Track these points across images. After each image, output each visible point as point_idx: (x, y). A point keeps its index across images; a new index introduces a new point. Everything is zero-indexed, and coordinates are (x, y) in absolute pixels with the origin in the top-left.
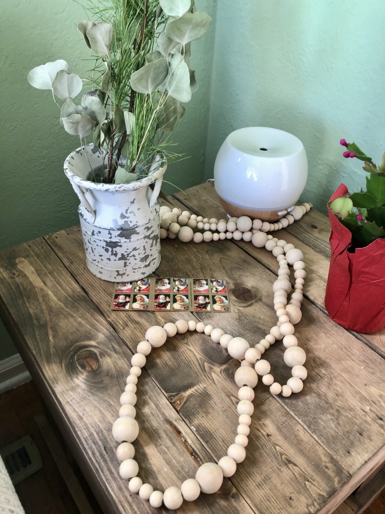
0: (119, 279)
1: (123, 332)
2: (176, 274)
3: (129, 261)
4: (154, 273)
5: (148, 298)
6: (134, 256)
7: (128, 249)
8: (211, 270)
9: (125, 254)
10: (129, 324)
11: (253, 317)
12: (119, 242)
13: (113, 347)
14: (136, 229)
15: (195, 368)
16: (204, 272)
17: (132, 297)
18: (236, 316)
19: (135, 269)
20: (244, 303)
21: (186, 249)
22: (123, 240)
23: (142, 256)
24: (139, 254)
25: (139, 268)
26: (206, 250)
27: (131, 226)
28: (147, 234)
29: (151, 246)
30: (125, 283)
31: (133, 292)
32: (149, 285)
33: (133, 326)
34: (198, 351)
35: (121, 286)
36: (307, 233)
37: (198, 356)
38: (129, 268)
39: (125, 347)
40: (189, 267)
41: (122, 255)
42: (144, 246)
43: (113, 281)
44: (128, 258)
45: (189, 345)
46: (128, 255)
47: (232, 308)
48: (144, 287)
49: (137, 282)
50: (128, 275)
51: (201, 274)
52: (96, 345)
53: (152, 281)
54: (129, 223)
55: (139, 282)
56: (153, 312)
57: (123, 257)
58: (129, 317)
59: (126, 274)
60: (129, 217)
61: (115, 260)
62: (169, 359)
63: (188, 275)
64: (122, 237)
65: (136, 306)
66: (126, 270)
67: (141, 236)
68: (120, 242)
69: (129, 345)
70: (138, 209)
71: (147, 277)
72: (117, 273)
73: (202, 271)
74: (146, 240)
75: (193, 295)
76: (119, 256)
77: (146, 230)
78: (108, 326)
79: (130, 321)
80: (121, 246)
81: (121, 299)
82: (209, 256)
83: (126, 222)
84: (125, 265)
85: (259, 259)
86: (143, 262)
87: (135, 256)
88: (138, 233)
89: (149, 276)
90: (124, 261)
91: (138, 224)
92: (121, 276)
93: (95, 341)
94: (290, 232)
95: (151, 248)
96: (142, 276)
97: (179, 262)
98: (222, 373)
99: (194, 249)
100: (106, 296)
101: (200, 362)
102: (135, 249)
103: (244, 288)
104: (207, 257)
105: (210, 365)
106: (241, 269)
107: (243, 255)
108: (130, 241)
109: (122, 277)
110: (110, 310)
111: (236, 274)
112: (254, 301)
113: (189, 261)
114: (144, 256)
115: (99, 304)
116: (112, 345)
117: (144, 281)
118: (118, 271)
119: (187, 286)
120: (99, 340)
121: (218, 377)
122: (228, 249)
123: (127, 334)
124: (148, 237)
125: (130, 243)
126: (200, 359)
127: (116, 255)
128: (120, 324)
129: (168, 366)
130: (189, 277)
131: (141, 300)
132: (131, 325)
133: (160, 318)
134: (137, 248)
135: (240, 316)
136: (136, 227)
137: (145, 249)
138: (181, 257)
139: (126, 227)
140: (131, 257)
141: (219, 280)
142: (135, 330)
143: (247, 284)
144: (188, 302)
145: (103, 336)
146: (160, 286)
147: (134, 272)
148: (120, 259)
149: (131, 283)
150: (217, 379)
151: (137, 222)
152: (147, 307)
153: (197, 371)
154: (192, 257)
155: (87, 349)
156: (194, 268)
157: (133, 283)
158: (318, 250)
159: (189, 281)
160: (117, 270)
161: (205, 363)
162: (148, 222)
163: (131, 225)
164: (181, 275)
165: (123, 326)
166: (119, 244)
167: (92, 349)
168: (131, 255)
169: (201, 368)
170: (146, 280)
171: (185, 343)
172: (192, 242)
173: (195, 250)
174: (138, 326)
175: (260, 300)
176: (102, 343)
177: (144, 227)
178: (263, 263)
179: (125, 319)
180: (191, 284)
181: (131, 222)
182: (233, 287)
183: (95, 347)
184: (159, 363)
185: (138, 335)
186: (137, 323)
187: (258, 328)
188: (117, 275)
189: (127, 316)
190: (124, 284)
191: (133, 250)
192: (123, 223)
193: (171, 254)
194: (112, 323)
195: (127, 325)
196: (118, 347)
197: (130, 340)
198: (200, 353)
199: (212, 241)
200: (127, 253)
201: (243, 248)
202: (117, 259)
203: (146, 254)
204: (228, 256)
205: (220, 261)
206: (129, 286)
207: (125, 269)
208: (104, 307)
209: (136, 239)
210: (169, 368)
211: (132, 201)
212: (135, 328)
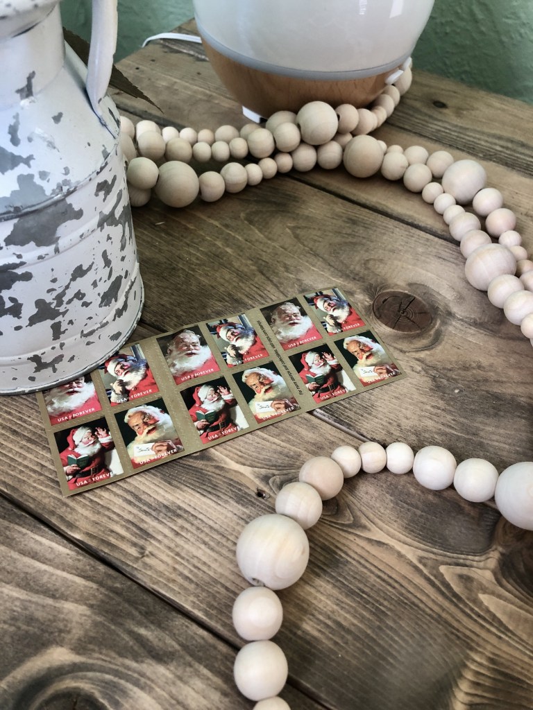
0: (46, 379)
1: (146, 565)
2: (204, 307)
3: (68, 317)
4: (141, 322)
5: (164, 410)
6: (79, 295)
7: (54, 281)
8: (287, 268)
9: (49, 298)
10: (151, 524)
11: (466, 368)
12: (16, 266)
13: (139, 639)
14: (69, 200)
15: (424, 598)
16: (275, 280)
17: (112, 423)
18: (426, 382)
19: (91, 333)
20: (419, 336)
21: (191, 227)
22: (30, 252)
23: (104, 287)
24: (95, 284)
25: (103, 325)
26: (242, 215)
27: (48, 192)
28: (107, 211)
29: (123, 248)
30: (70, 382)
31: (107, 404)
32: (147, 367)
33: (167, 531)
34: (403, 537)
35: (61, 398)
36: (436, 122)
37: (411, 554)
38: (71, 339)
39: (180, 621)
40: (227, 277)
41: (40, 303)
42: (105, 255)
43: (27, 390)
44: (62, 309)
45: (364, 527)
46: (59, 299)
47: (403, 362)
48: (134, 379)
49: (103, 367)
50: (72, 359)
51: (270, 287)
52: (78, 659)
53: (149, 351)
54: (37, 180)
55: (111, 367)
56: (203, 455)
57: (44, 311)
58: (136, 498)
59: (66, 359)
60: (31, 157)
61: (18, 328)
62: (339, 603)
63: (236, 301)
64: (22, 243)
65: (142, 450)
66: (62, 345)
67: (90, 221)
68: (22, 264)
69: (188, 607)
70: (57, 118)
71: (127, 342)
72: (35, 365)
73: (268, 278)
74: (108, 229)
75: (286, 355)
76: (29, 310)
77: (102, 194)
78: (84, 561)
79: (146, 513)
80: (27, 277)
81: (83, 444)
82: (260, 231)
83: (25, 180)
84: (57, 331)
85: (380, 207)
86: (108, 304)
87: (84, 295)
88: (79, 214)
89: (133, 339)
90: (49, 323)
91: (74, 178)
92: (50, 369)
93: (60, 643)
94: (401, 125)
95: (123, 253)
96: (114, 346)
97: (193, 270)
98: (504, 582)
99: (212, 221)
100: (28, 450)
101: (425, 571)
102: (79, 272)
103: (395, 296)
104: (257, 234)
105: (458, 570)
106: (355, 244)
107: (340, 207)
108: (57, 250)
109: (55, 370)
110: (63, 498)
111: (355, 261)
112: (438, 322)
113: (217, 259)
114: (109, 283)
115: (14, 489)
116: (131, 633)
117: (124, 357)
118: (36, 359)
119: (255, 334)
120: (77, 633)
121: (502, 602)
122: (295, 199)
123: (161, 567)
124: (108, 220)
125: (59, 257)
126: (421, 559)
127: (16, 310)
128: (123, 538)
129: (348, 631)
130: (247, 307)
131: (146, 424)
132: (160, 527)
133: (234, 466)
134: (85, 268)
135: (434, 379)
136: (69, 193)
137: (108, 263)
138: (190, 254)
139: (30, 201)
140: (70, 302)
141: (325, 293)
142: (179, 540)
143: (395, 280)
144: (284, 384)
145: (82, 609)
146: (181, 359)
147: (88, 344)
148: (33, 320)
149: (88, 377)
150: (504, 613)
151: (67, 171)
152: (178, 442)
153: (436, 608)
154: (219, 243)
155: (50, 691)
156: (242, 276)
157: (93, 376)
158: (481, 155)
159: (253, 317)
160: (31, 355)
161: (442, 569)
162: (101, 162)
163: (49, 187)
164: (219, 306)
165: (135, 545)
166: (19, 271)
167: (69, 683)
168: (70, 294)
169: (443, 594)
170: (128, 352)
171: (349, 526)
172: (201, 202)
173: (216, 223)
174: (180, 521)
175: (450, 314)
176: (92, 640)
177: (93, 186)
178: (395, 214)
179: (129, 512)
180: (262, 327)
181: (43, 175)
182: (368, 301)
183: (74, 669)
184: (316, 633)
185: (199, 554)
186: (173, 512)
187: (497, 397)
188: (37, 370)
189: (129, 497)
190: (67, 387)
191: (74, 279)
192: (16, 187)
193: (160, 251)
194: (93, 543)
195: (146, 534)
196: (158, 632)
197: (181, 586)
198: (409, 540)
199: (249, 187)
200: (55, 294)
201: (328, 188)
202: (24, 321)
203: (113, 279)
204: (307, 218)
205: (297, 237)
206: (87, 391)
207: (57, 345)
208: (39, 493)
209: (76, 235)
210: (357, 638)
211: (24, 83)
212: (177, 534)
